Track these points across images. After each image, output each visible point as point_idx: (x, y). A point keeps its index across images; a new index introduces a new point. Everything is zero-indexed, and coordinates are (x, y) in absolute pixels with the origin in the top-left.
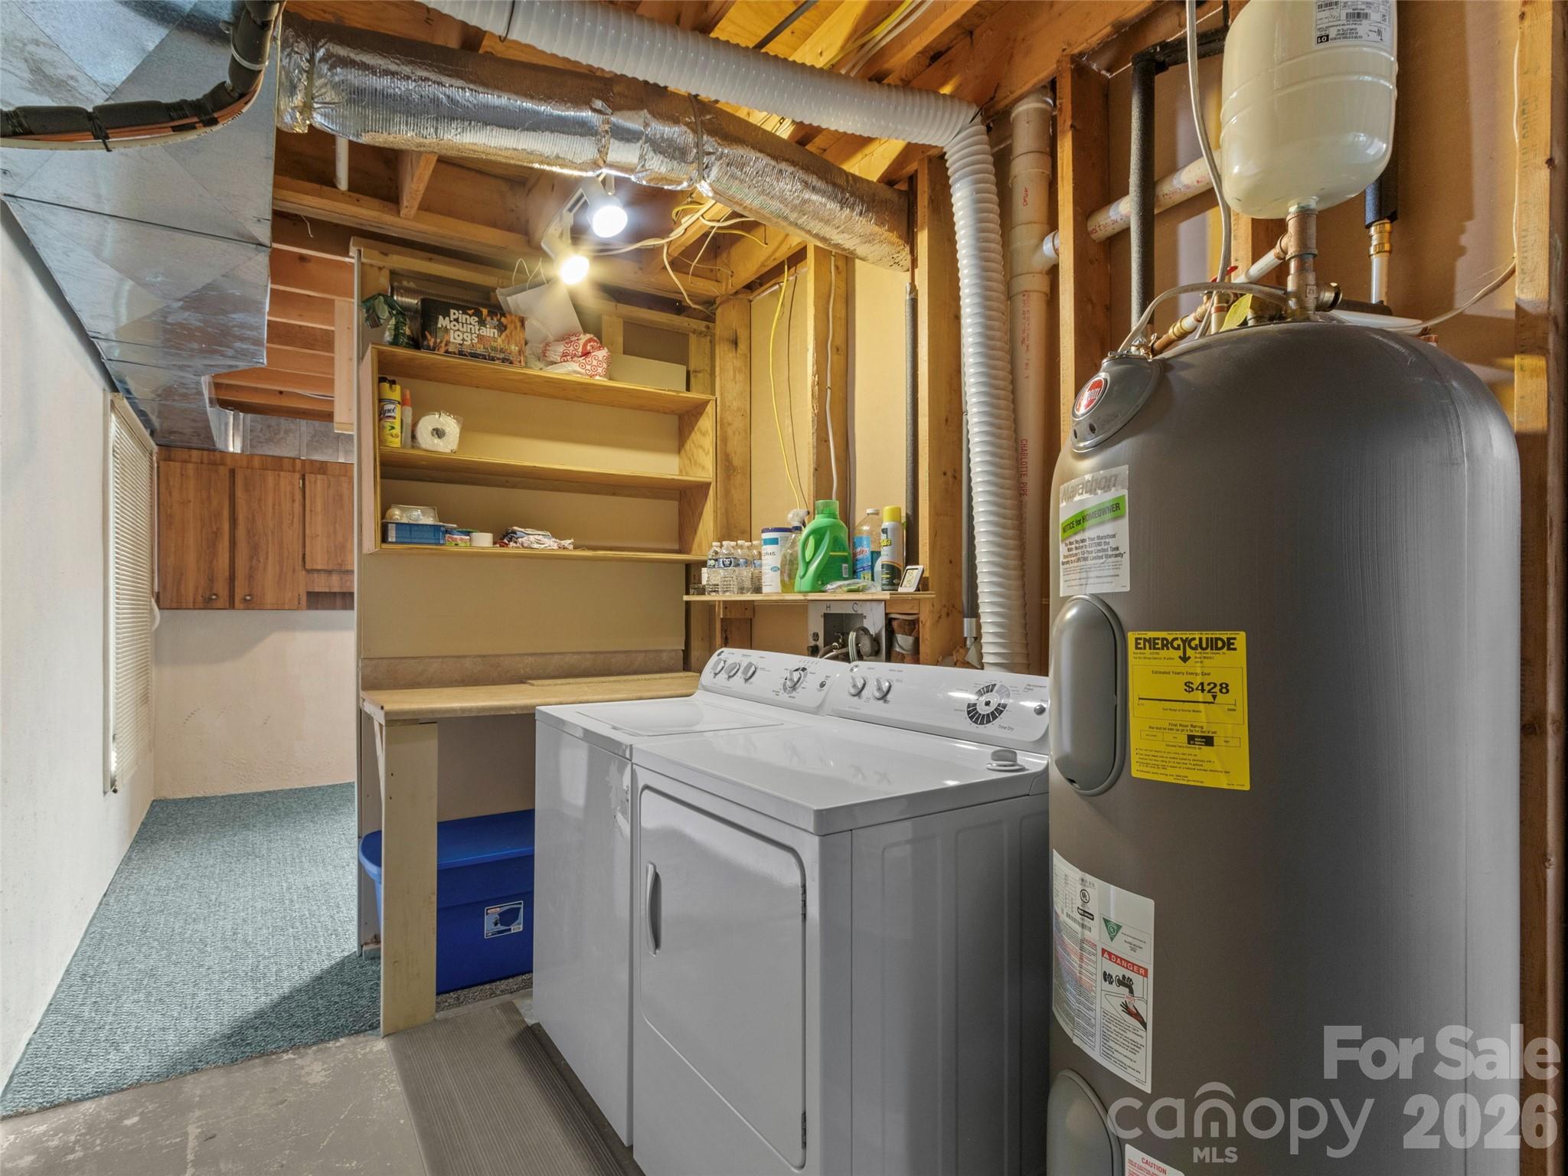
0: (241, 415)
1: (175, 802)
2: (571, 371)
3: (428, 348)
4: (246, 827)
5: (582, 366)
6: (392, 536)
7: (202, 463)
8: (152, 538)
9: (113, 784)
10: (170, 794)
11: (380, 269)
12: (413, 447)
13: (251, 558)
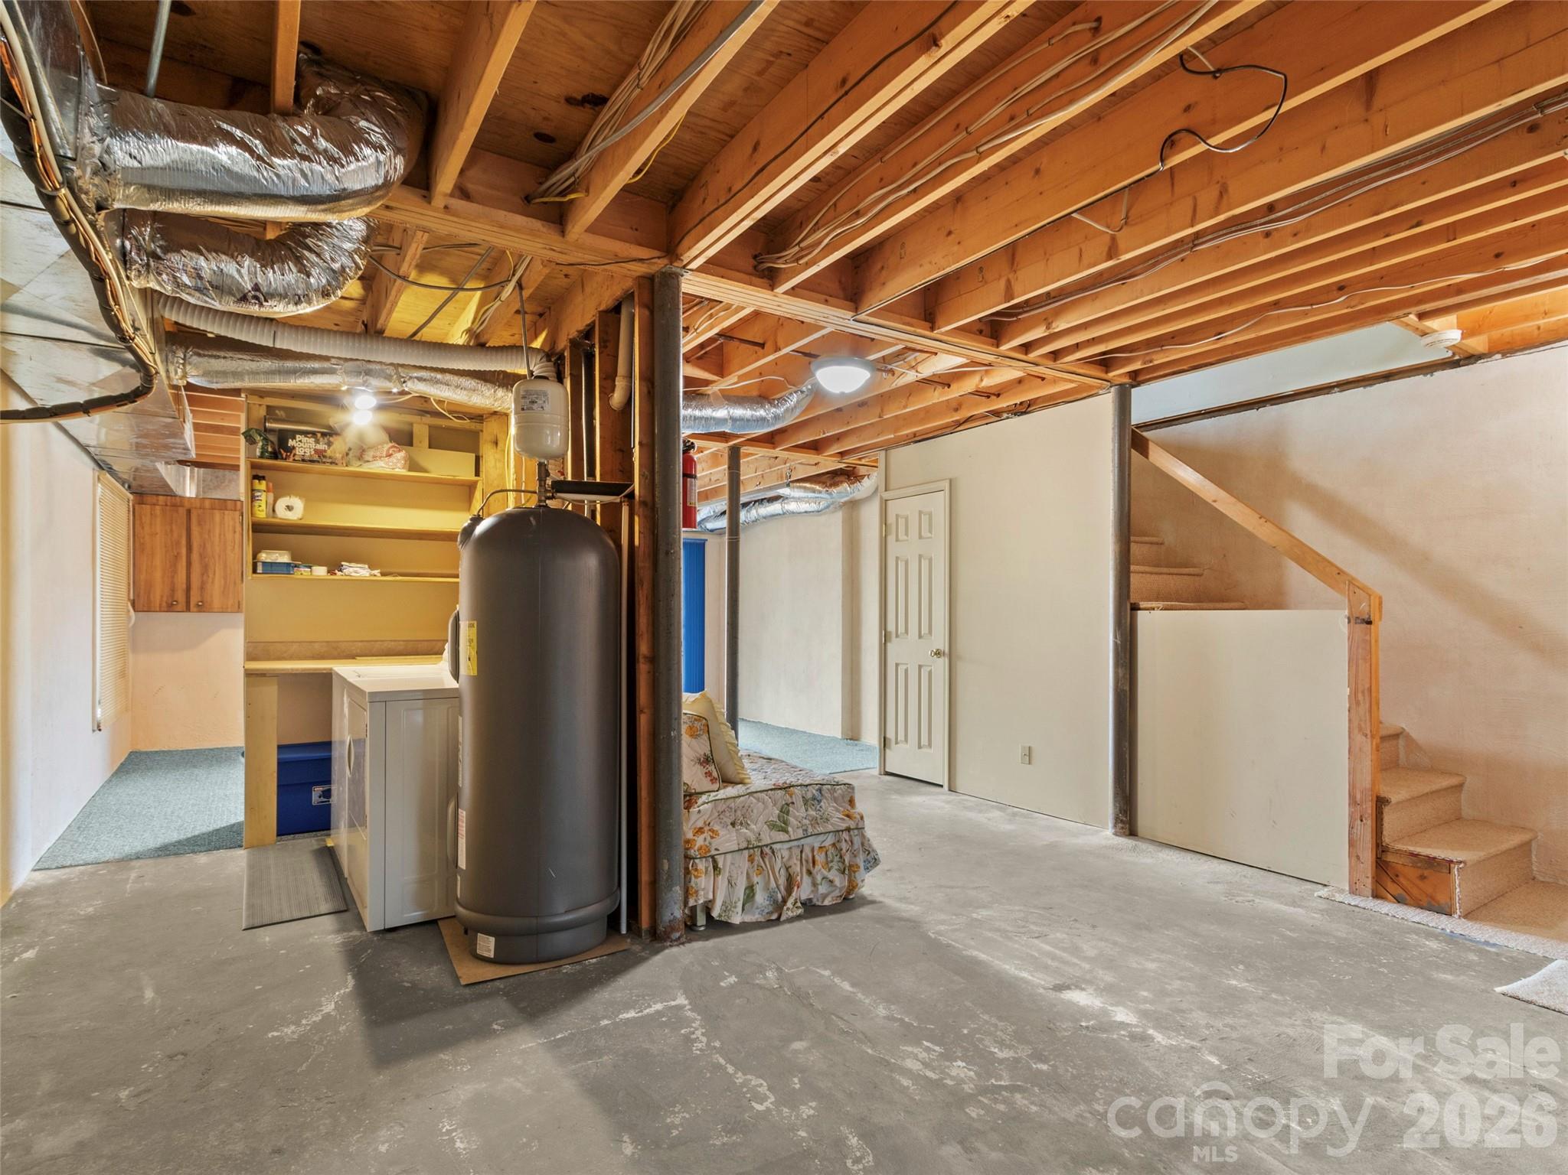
0: (196, 469)
1: (146, 753)
2: (379, 467)
3: (282, 458)
4: (195, 767)
5: (387, 463)
6: (260, 569)
7: (166, 505)
8: (129, 560)
9: (99, 726)
10: (143, 747)
11: (260, 405)
12: (274, 517)
13: (203, 575)
